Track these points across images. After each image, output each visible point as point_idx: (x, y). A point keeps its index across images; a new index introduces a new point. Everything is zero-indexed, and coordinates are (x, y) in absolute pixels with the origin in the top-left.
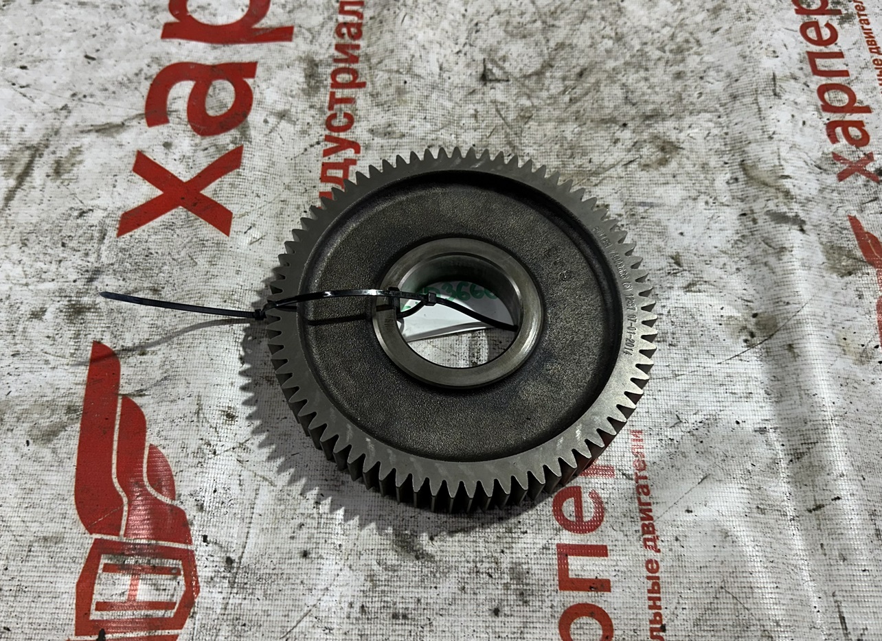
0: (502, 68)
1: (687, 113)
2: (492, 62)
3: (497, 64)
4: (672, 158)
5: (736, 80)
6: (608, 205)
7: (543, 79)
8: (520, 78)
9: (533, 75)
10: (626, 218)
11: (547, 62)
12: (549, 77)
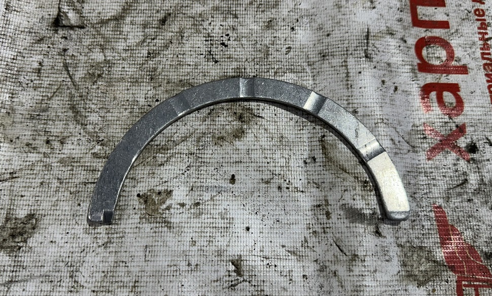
0: (78, 12)
2: (68, 4)
3: (74, 6)
4: (249, 129)
5: (328, 35)
6: (171, 191)
7: (122, 26)
8: (96, 24)
9: (111, 20)
10: (188, 209)
11: (129, 4)
12: (129, 23)
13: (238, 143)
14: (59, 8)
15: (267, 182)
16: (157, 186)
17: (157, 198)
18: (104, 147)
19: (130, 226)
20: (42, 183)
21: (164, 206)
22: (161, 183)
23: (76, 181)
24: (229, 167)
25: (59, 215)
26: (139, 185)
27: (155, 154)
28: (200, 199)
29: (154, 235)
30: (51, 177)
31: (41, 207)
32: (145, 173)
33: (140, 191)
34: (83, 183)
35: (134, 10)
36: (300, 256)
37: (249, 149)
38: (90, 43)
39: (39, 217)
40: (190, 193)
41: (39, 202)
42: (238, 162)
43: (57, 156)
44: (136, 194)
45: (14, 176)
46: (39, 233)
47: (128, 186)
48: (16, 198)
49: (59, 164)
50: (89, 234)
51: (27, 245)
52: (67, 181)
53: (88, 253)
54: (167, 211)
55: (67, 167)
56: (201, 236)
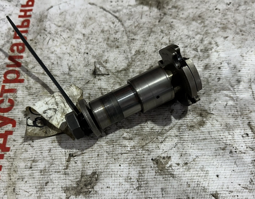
0: (105, 67)
1: (213, 91)
2: (99, 64)
3: (102, 65)
4: (207, 120)
5: (239, 71)
6: (170, 157)
7: (128, 73)
8: (115, 72)
9: (123, 70)
10: (182, 167)
11: (130, 63)
12: (132, 72)
13: (202, 128)
14: (95, 66)
15: (223, 149)
16: (162, 154)
17: (163, 161)
18: (129, 134)
19: (150, 177)
20: (98, 155)
21: (168, 165)
22: (164, 152)
23: (116, 152)
24: (200, 142)
25: (110, 172)
26: (151, 154)
27: (157, 137)
28: (187, 161)
29: (165, 182)
30: (103, 151)
31: (99, 167)
32: (154, 147)
33: (153, 157)
34: (120, 153)
35: (133, 65)
36: (250, 190)
37: (209, 132)
38: (113, 82)
39: (99, 173)
40: (181, 158)
41: (98, 165)
42: (205, 139)
43: (104, 140)
44: (151, 159)
45: (83, 152)
46: (100, 183)
47: (145, 154)
48: (85, 164)
49: (106, 144)
50: (127, 182)
51: (94, 190)
52: (112, 153)
53: (129, 193)
54: (170, 168)
55: (110, 145)
56: (192, 181)
